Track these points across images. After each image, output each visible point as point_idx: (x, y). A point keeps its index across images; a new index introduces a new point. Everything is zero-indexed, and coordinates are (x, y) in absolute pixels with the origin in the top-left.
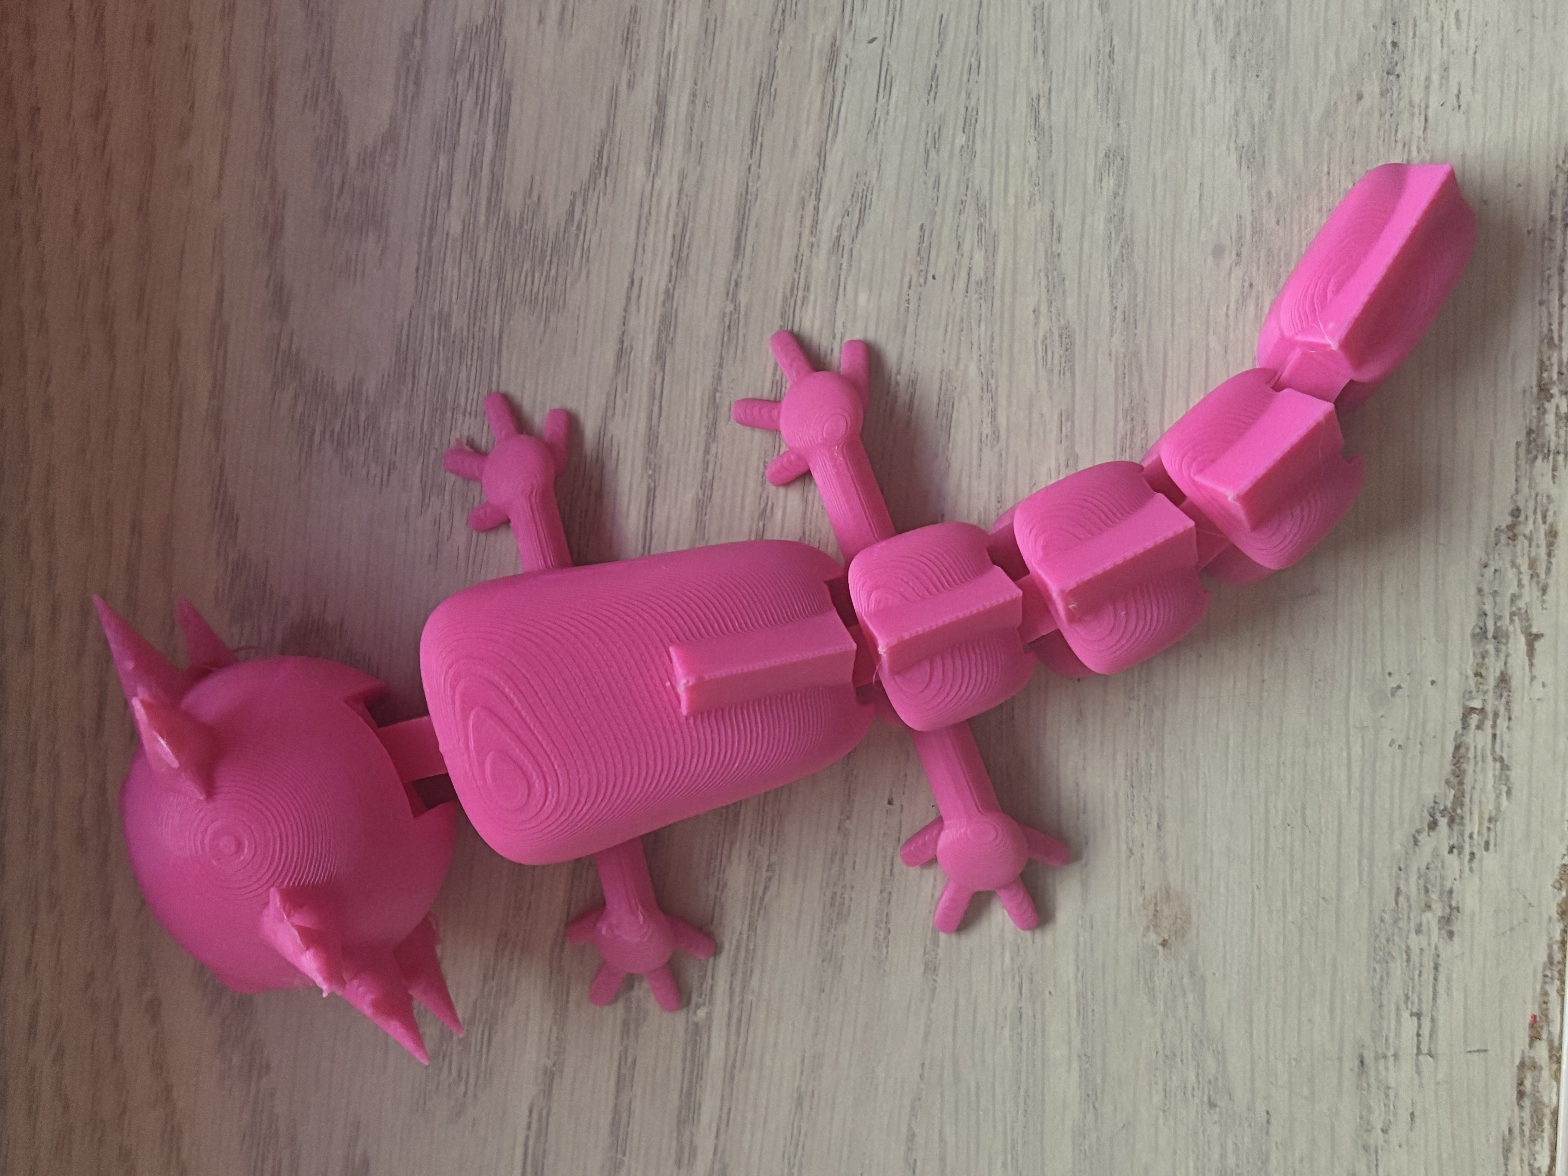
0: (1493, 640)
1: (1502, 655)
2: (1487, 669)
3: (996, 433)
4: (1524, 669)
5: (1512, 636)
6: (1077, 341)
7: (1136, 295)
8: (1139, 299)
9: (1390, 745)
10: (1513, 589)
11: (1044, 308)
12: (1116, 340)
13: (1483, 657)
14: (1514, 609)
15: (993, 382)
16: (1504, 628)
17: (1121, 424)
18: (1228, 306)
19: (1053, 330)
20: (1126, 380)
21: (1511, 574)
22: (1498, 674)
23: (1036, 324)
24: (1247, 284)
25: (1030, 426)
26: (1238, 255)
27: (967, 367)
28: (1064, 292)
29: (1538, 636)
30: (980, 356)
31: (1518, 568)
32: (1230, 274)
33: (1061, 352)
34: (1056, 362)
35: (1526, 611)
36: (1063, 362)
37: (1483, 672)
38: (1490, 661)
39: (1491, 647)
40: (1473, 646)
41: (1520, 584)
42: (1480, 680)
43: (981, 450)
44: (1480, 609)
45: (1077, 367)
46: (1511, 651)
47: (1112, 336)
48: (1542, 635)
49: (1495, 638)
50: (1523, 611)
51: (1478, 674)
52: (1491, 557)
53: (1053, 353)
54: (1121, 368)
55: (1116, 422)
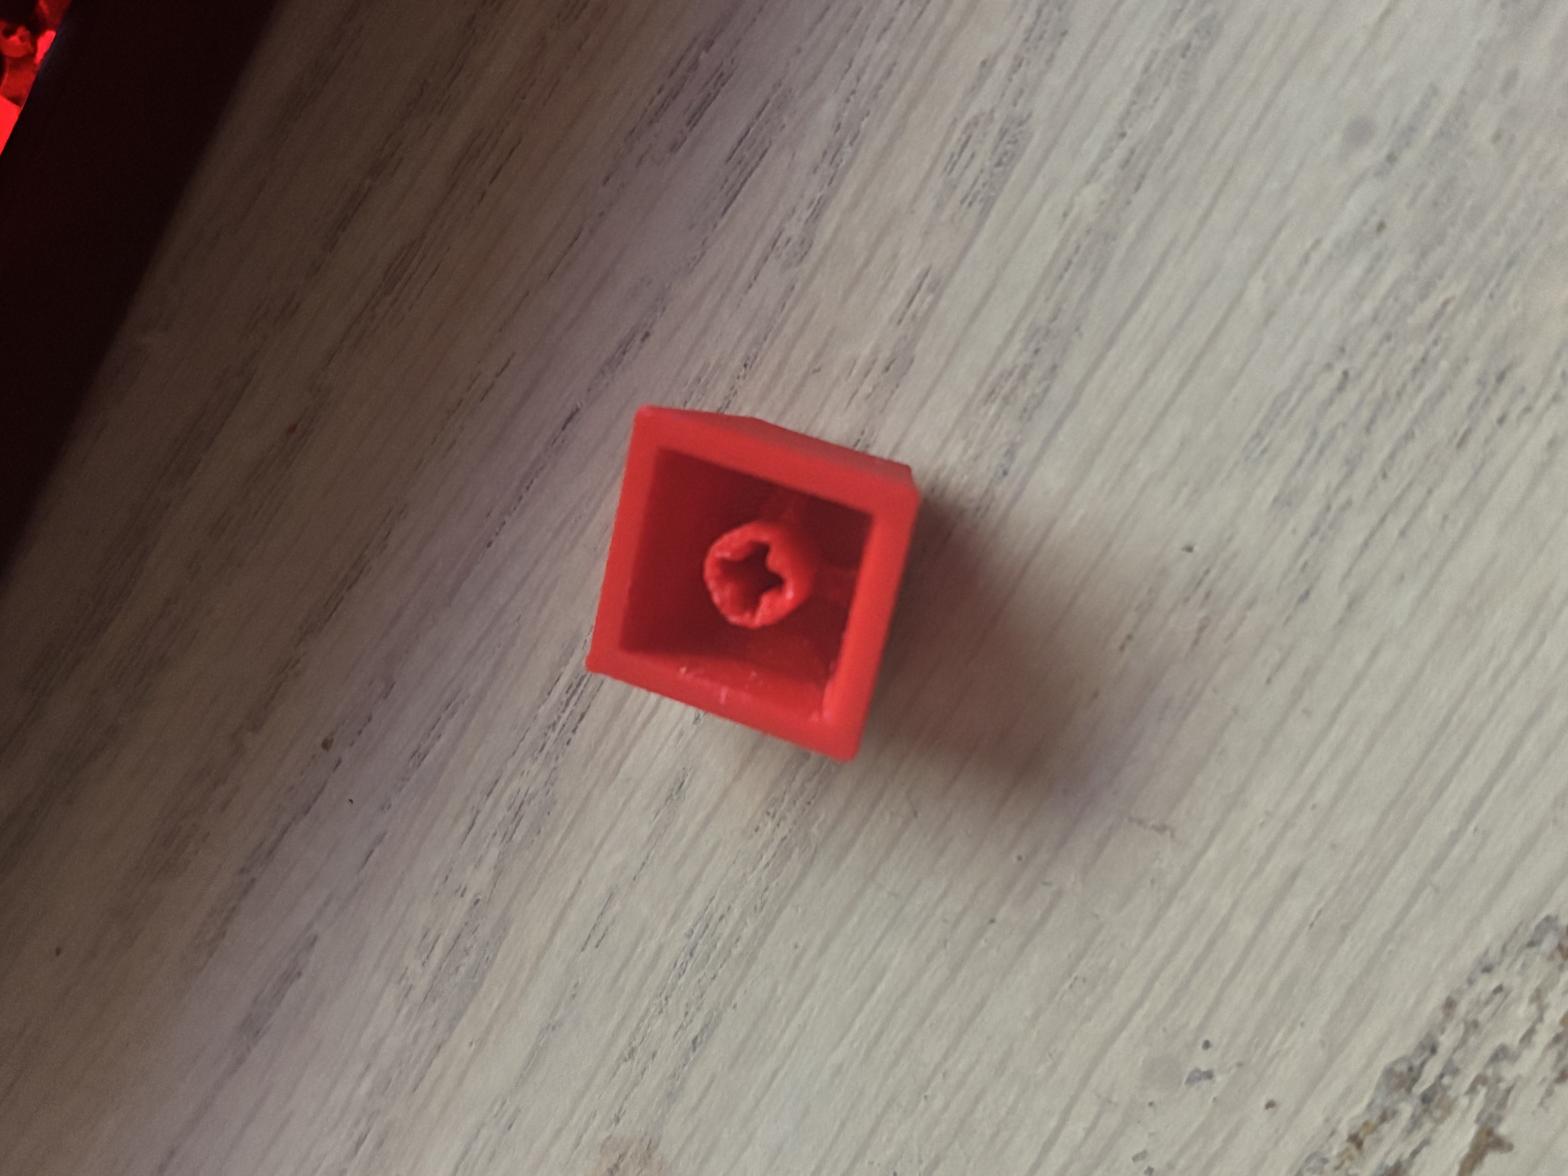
0: (1417, 1101)
1: (1417, 1137)
2: (1379, 1141)
3: (806, 244)
5: (1457, 1114)
7: (1170, 133)
8: (1172, 142)
9: (1135, 1159)
10: (1512, 1038)
11: (1002, 66)
12: (1091, 195)
13: (1383, 1118)
14: (1490, 1072)
15: (848, 150)
16: (1451, 1093)
17: (1014, 348)
18: (1318, 242)
19: (997, 115)
20: (1067, 276)
21: (1523, 1011)
22: (1391, 1162)
23: (975, 88)
24: (1374, 220)
25: (867, 264)
26: (1391, 158)
27: (821, 100)
28: (1052, 56)
29: (1500, 1144)
30: (853, 92)
31: (1542, 1010)
32: (1356, 184)
33: (987, 163)
34: (970, 174)
35: (1509, 1091)
36: (981, 181)
37: (1367, 1143)
38: (1393, 1131)
39: (1407, 1110)
40: (1378, 1087)
41: (1528, 1037)
42: (1354, 1151)
43: (766, 259)
44: (1429, 1035)
45: (999, 205)
46: (1437, 1140)
47: (1087, 182)
48: (1510, 1147)
49: (1426, 1099)
50: (1503, 1086)
51: (1356, 1140)
52: (1507, 961)
53: (973, 156)
54: (1071, 248)
55: (1008, 340)
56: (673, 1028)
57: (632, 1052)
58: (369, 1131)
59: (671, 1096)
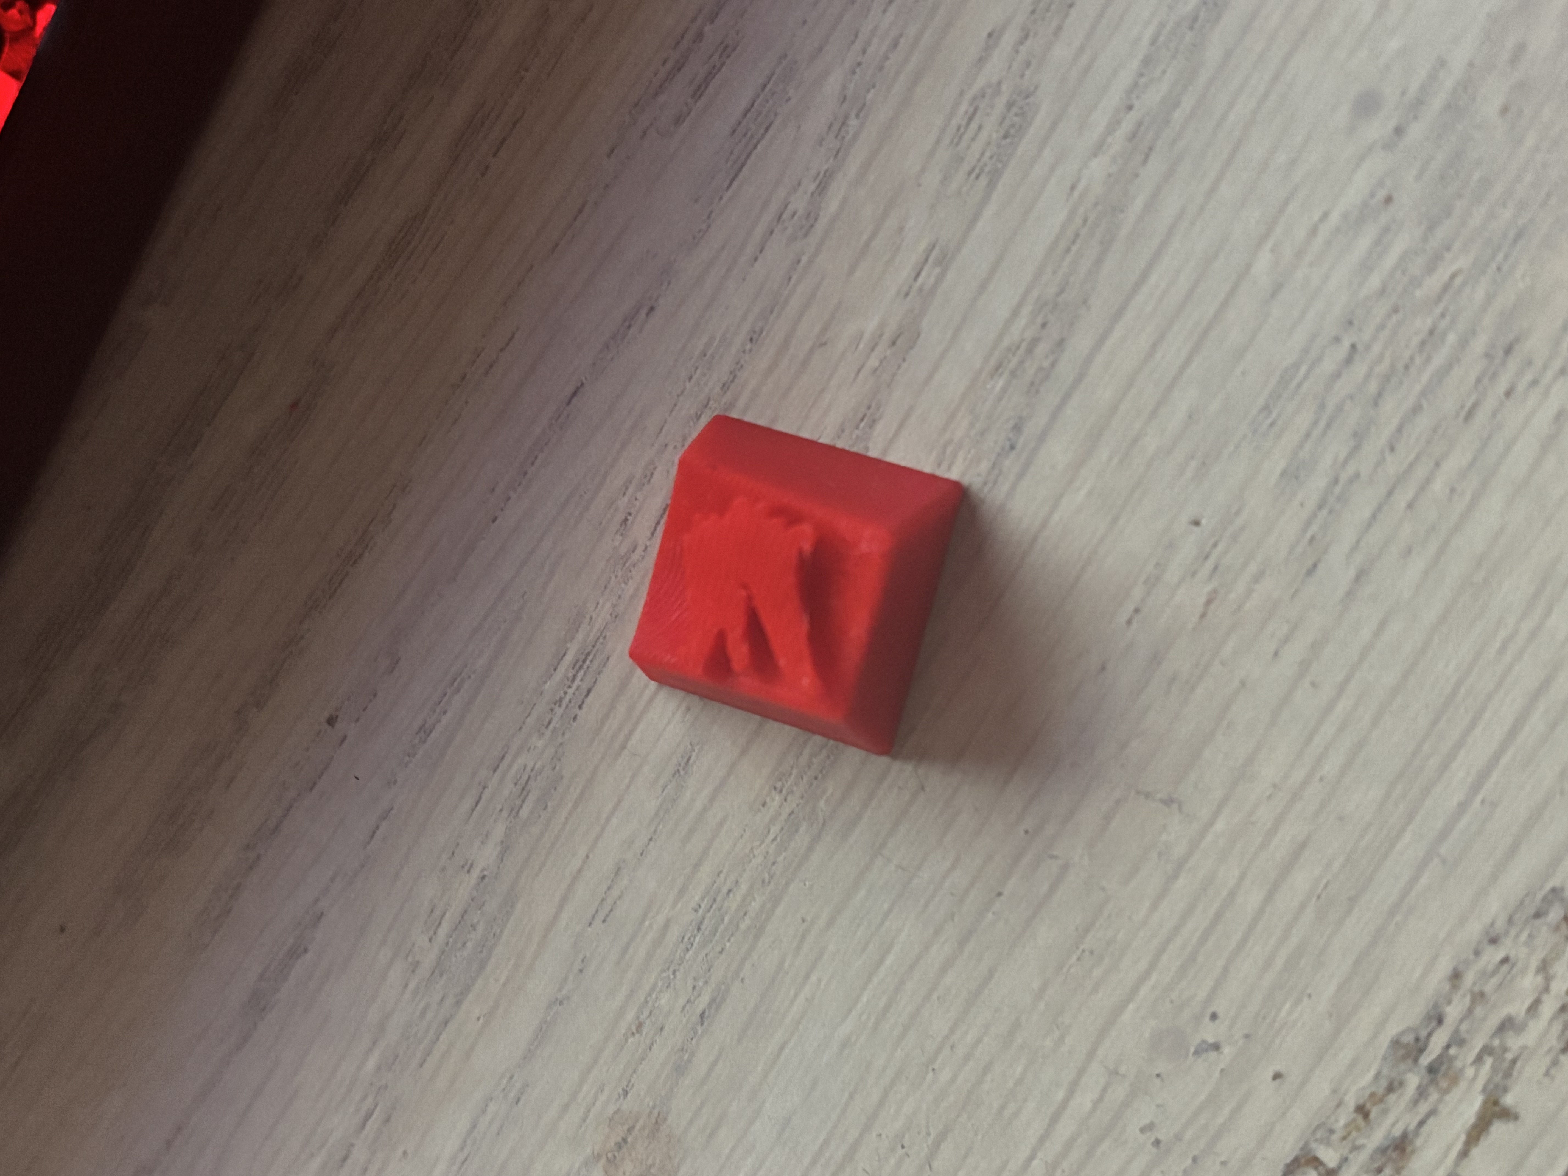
0: (1423, 1071)
1: (1424, 1108)
2: (1385, 1112)
3: (812, 217)
4: (1446, 1154)
5: (1463, 1085)
6: (1032, 130)
7: (1178, 105)
8: (1178, 115)
9: (1143, 1130)
10: (1517, 1008)
11: (1009, 38)
12: (1098, 167)
13: (1390, 1089)
14: (1496, 1042)
15: (853, 122)
16: (1458, 1064)
17: (1022, 321)
18: (1325, 215)
19: (1004, 87)
20: (1074, 249)
21: (1529, 982)
22: (1397, 1132)
23: (981, 61)
24: (1382, 194)
25: (872, 238)
26: (1399, 131)
27: (827, 72)
28: (1059, 28)
29: (1507, 1115)
30: (859, 64)
31: (1548, 980)
32: (1362, 158)
33: (994, 136)
34: (977, 147)
35: (1514, 1061)
36: (988, 154)
37: (1374, 1113)
38: (1399, 1102)
39: (1413, 1081)
40: (1384, 1059)
41: (1534, 1008)
42: (1360, 1121)
43: (772, 232)
44: (1436, 1006)
45: (1006, 177)
46: (1444, 1110)
47: (1095, 155)
48: (1516, 1117)
49: (1432, 1070)
50: (1509, 1056)
51: (1362, 1111)
52: (1513, 932)
53: (980, 128)
54: (1078, 221)
55: (1015, 313)
56: (681, 1002)
57: (640, 1026)
58: (376, 1106)
59: (680, 1069)
